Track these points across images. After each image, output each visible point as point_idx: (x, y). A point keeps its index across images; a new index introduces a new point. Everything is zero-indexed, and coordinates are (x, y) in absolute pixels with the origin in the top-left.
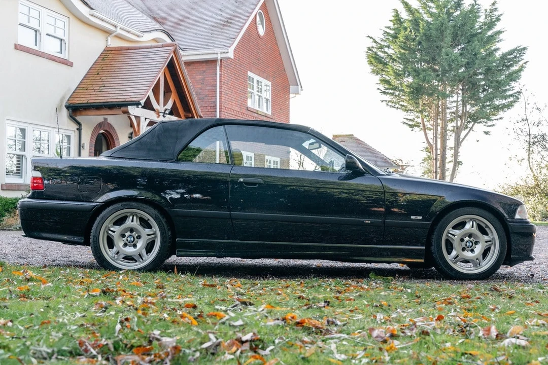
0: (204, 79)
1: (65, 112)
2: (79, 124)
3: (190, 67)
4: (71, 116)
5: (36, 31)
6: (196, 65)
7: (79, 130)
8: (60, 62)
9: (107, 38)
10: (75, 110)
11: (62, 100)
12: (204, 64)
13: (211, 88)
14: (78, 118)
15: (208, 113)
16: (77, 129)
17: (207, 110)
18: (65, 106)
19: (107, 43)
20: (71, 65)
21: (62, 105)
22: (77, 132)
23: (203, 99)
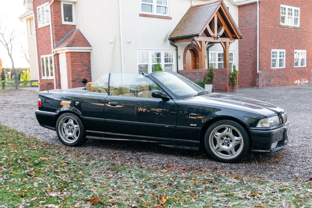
0: (251, 14)
1: (168, 42)
2: (176, 47)
3: (244, 8)
4: (171, 44)
5: (151, 6)
6: (247, 6)
7: (177, 50)
8: (164, 18)
9: (191, 2)
10: (173, 40)
11: (166, 37)
12: (251, 5)
13: (255, 18)
14: (176, 44)
15: (253, 32)
16: (176, 49)
17: (253, 30)
18: (169, 39)
19: (191, 4)
20: (171, 18)
21: (166, 39)
22: (176, 50)
23: (251, 24)
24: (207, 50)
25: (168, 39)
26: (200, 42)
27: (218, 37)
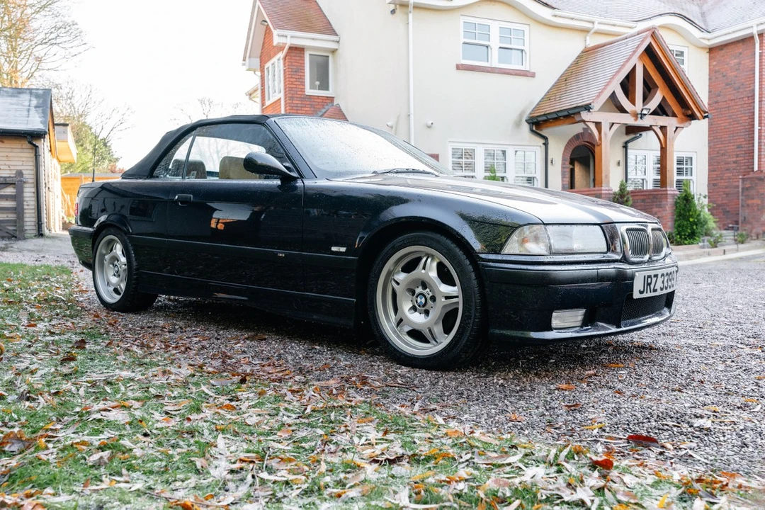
0: (740, 63)
1: (526, 127)
2: (545, 138)
3: (723, 51)
4: (532, 131)
5: (487, 47)
6: (729, 47)
7: (546, 144)
8: (516, 75)
9: (586, 38)
10: (538, 124)
11: (521, 115)
12: (741, 44)
13: (749, 73)
14: (545, 132)
15: (745, 105)
16: (544, 144)
17: (743, 102)
18: (526, 121)
19: (586, 43)
20: (533, 75)
21: (521, 120)
22: (543, 147)
23: (739, 88)
24: (623, 147)
25: (524, 120)
26: (598, 125)
27: (645, 115)
